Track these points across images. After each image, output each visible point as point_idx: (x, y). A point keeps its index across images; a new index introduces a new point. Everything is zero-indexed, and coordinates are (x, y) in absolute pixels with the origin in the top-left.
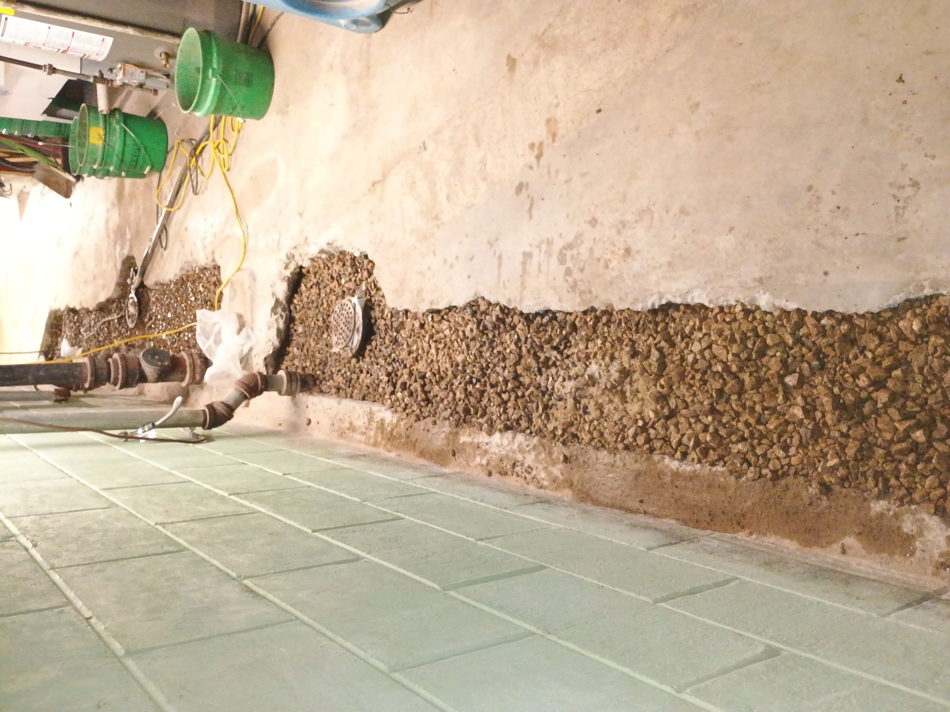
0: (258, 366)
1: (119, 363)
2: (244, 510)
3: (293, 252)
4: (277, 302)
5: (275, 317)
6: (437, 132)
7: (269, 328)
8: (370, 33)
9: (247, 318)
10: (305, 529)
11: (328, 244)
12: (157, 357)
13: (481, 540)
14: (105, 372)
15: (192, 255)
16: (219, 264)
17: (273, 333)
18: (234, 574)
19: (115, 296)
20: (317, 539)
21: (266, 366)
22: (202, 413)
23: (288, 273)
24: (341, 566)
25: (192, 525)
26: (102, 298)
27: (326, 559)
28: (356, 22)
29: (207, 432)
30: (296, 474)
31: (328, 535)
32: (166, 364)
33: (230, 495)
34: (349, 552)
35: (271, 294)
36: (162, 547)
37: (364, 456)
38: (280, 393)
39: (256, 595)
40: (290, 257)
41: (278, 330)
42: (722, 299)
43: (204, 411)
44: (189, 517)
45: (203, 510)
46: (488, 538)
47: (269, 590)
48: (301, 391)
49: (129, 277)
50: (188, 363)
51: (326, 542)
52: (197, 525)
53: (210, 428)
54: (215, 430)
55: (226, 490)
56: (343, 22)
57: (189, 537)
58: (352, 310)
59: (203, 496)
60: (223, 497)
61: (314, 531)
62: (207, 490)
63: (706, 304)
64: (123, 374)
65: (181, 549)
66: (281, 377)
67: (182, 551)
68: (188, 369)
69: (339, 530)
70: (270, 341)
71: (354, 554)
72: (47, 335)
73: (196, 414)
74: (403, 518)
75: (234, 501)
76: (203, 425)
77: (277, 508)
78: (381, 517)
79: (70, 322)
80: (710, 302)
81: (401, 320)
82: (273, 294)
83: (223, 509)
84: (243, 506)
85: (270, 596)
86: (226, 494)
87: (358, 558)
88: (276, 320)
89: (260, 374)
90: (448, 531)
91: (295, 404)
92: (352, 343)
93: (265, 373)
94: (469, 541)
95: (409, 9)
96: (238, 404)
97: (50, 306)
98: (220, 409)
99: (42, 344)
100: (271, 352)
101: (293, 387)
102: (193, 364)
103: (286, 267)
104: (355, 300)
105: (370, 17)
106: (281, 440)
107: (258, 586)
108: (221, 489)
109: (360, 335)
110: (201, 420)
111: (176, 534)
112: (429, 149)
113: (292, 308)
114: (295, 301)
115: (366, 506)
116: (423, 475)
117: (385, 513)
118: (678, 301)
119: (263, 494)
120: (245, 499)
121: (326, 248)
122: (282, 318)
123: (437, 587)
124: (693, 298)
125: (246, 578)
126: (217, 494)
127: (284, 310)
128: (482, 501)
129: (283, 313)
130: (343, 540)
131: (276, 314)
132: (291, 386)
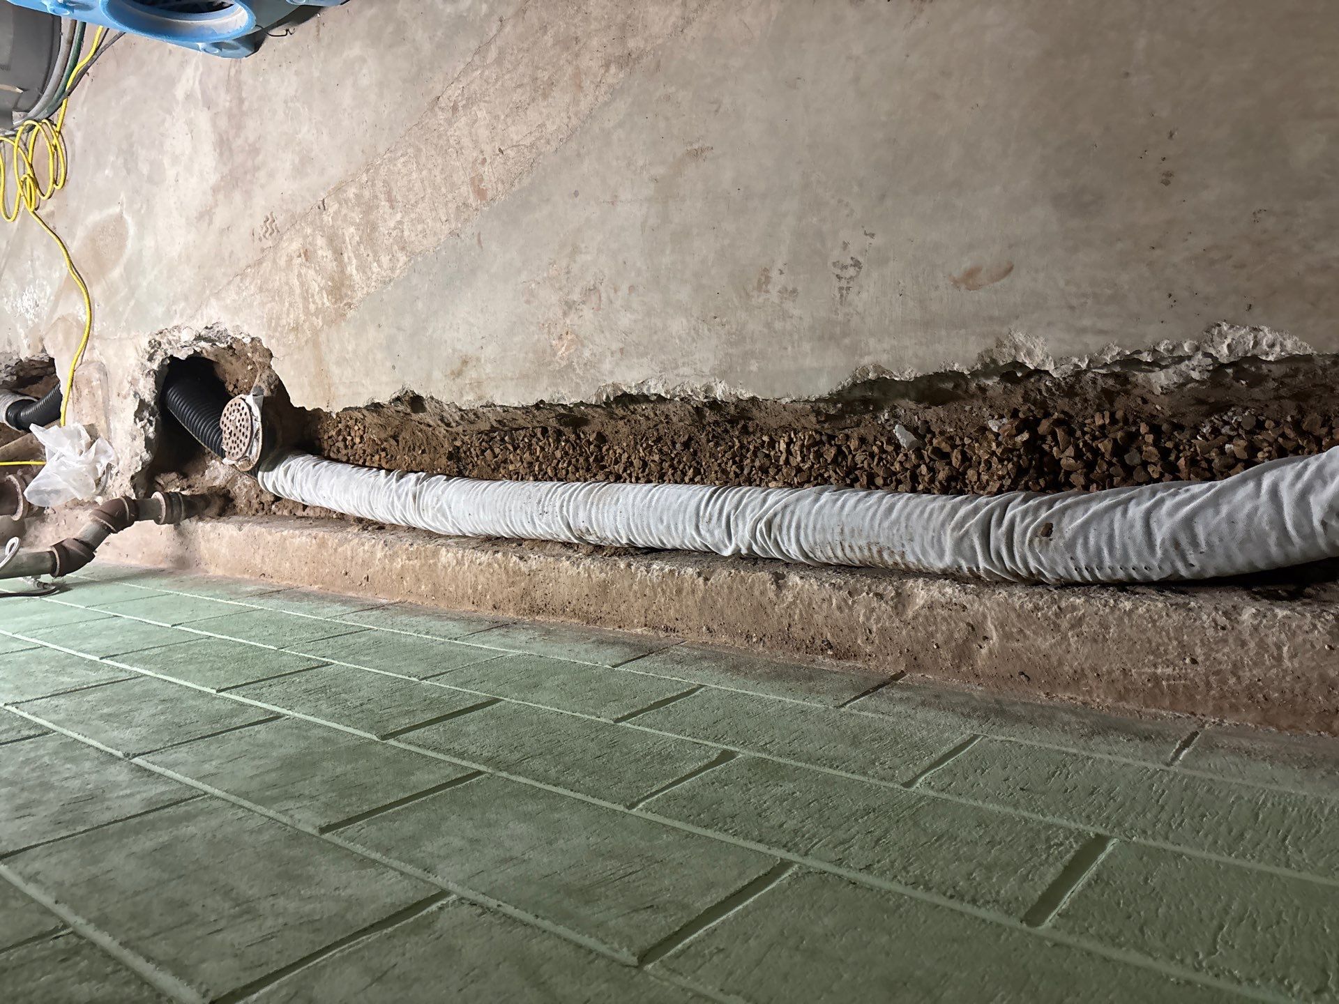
0: (121, 487)
2: (123, 676)
3: (158, 338)
4: (143, 404)
5: (140, 424)
6: (339, 189)
7: (134, 439)
9: (101, 426)
10: (208, 690)
11: (207, 328)
13: (425, 678)
16: (52, 356)
17: (140, 443)
18: (120, 754)
20: (225, 699)
21: (134, 487)
22: (48, 556)
23: (154, 366)
24: (257, 728)
25: (55, 701)
27: (237, 721)
29: (59, 579)
30: (189, 624)
31: (238, 694)
33: (101, 658)
34: (266, 711)
35: (131, 394)
36: (19, 731)
37: (278, 592)
38: (158, 522)
39: (151, 773)
41: (147, 439)
43: (51, 553)
44: (50, 691)
45: (67, 681)
46: (433, 676)
47: (168, 766)
48: (188, 517)
51: (236, 702)
52: (61, 701)
53: (62, 574)
54: (70, 576)
55: (96, 652)
56: (201, 45)
57: (55, 717)
58: (246, 410)
59: (64, 664)
60: (93, 663)
61: (219, 691)
62: (70, 656)
66: (158, 500)
67: (47, 733)
69: (252, 686)
70: (137, 455)
71: (272, 712)
73: (39, 557)
74: (332, 664)
75: (109, 666)
76: (52, 572)
77: (167, 666)
78: (306, 665)
80: (667, 392)
82: (136, 394)
83: (93, 677)
84: (122, 670)
85: (169, 773)
86: (97, 659)
87: (278, 716)
88: (143, 427)
89: (127, 498)
90: (387, 673)
91: (181, 533)
92: (250, 453)
93: (134, 497)
94: (412, 682)
95: (287, 30)
96: (99, 538)
98: (74, 548)
100: (140, 469)
101: (175, 512)
103: (151, 359)
104: (250, 399)
105: (237, 40)
106: (165, 581)
107: (153, 763)
108: (88, 653)
109: (260, 443)
110: (48, 564)
111: (34, 714)
112: (331, 210)
115: (284, 654)
116: (354, 609)
117: (309, 659)
118: (634, 392)
119: (146, 652)
120: (123, 661)
121: (203, 333)
122: (151, 425)
123: (375, 738)
124: (648, 389)
125: (135, 756)
126: (84, 659)
127: (153, 414)
128: (427, 633)
129: (151, 418)
130: (259, 697)
131: (141, 420)
132: (172, 511)
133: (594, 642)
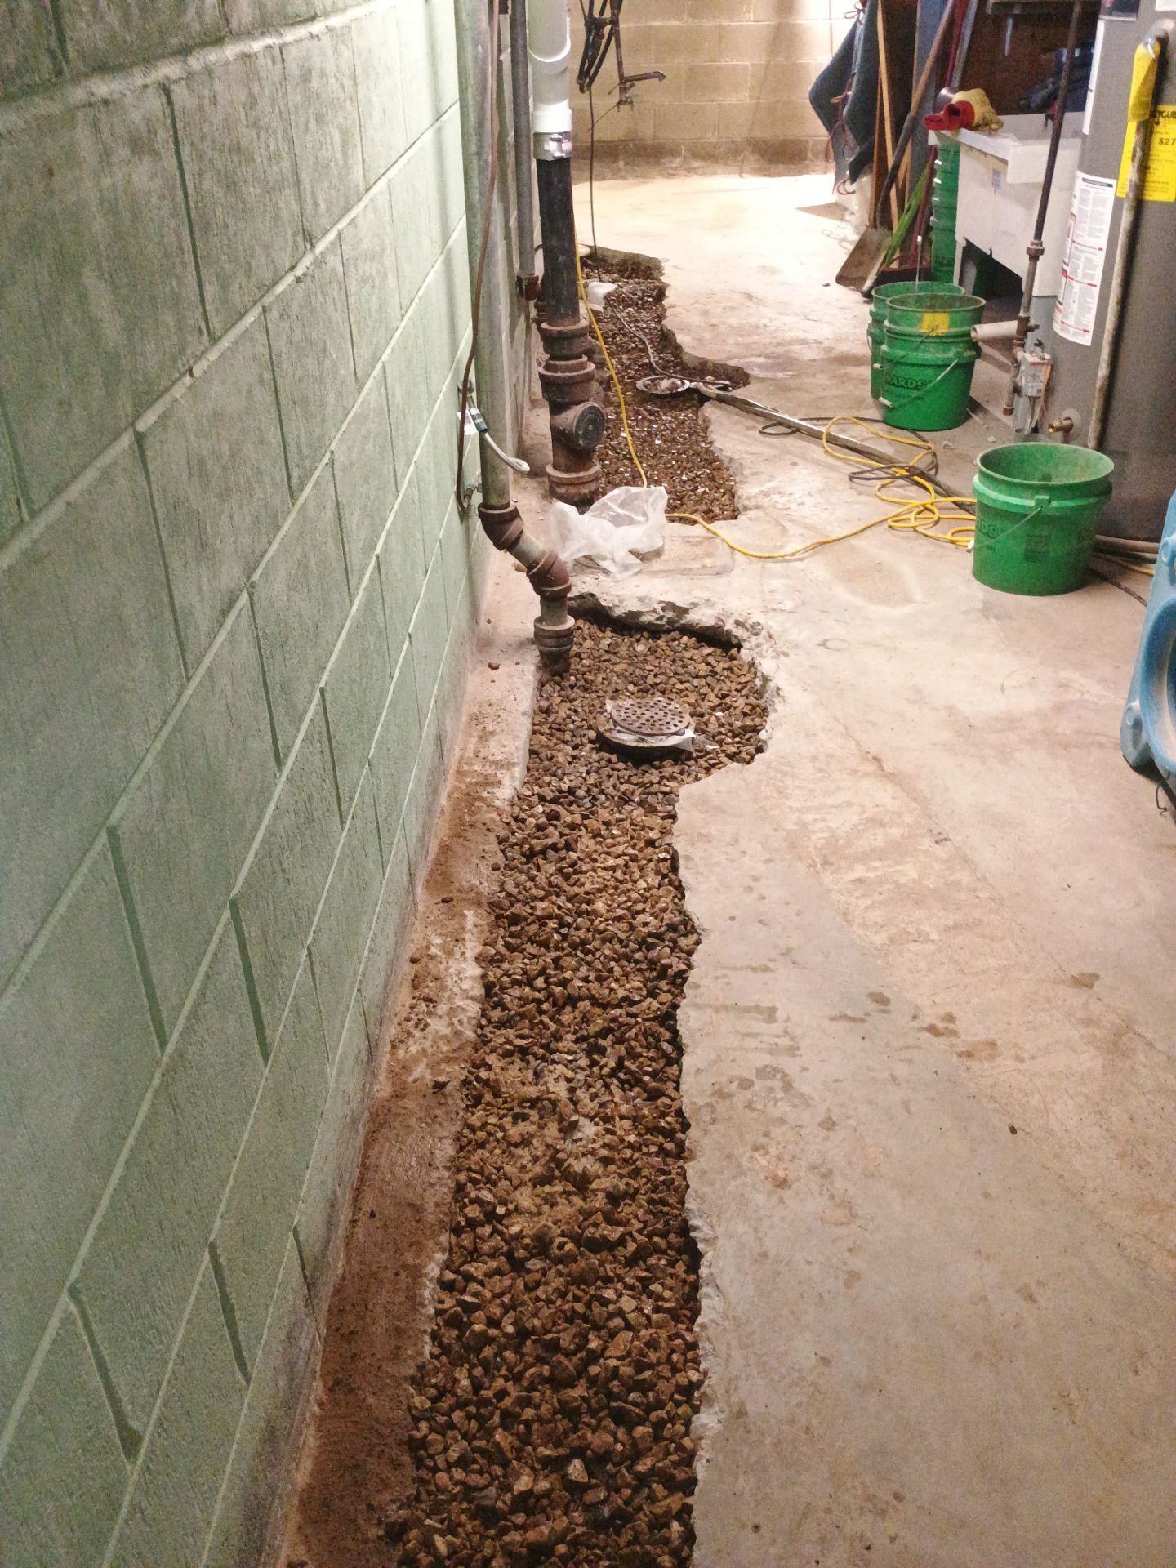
0: (581, 584)
1: (581, 372)
2: (353, 581)
3: (764, 633)
4: (684, 611)
5: (658, 608)
6: (966, 861)
7: (641, 600)
8: (1123, 747)
9: (657, 565)
10: (325, 677)
11: (778, 689)
12: (590, 428)
13: (309, 955)
14: (565, 352)
15: (753, 474)
16: (742, 518)
17: (634, 606)
18: (255, 577)
19: (685, 358)
20: (310, 699)
21: (581, 597)
22: (504, 502)
23: (729, 626)
24: (268, 738)
25: (331, 505)
26: (680, 338)
27: (280, 713)
28: (1137, 725)
29: (475, 511)
30: (410, 651)
31: (316, 713)
32: (581, 442)
33: (378, 557)
34: (289, 748)
35: (696, 601)
36: (297, 466)
37: (442, 756)
38: (539, 620)
39: (225, 614)
40: (755, 630)
41: (639, 614)
42: (708, 1346)
43: (508, 505)
44: (344, 501)
45: (353, 520)
46: (311, 963)
47: (231, 632)
48: (542, 654)
49: (717, 378)
50: (582, 474)
51: (306, 711)
52: (330, 513)
53: (481, 515)
54: (477, 523)
55: (385, 550)
56: (1136, 704)
57: (311, 505)
58: (674, 729)
59: (374, 517)
60: (373, 547)
61: (322, 691)
62: (384, 521)
63: (699, 1320)
64: (565, 378)
65: (293, 496)
66: (564, 622)
67: (292, 496)
68: (574, 475)
69: (324, 730)
70: (621, 601)
71: (286, 756)
72: (621, 257)
73: (503, 492)
74: (342, 829)
75: (368, 564)
76: (484, 505)
77: (359, 628)
78: (344, 796)
79: (643, 291)
80: (703, 1327)
81: (660, 807)
82: (695, 605)
83: (355, 548)
84: (361, 578)
85: (222, 635)
86: (378, 551)
87: (280, 763)
88: (654, 611)
89: (569, 589)
90: (322, 901)
91: (521, 645)
92: (619, 732)
93: (569, 595)
94: (307, 937)
95: (1165, 809)
96: (520, 556)
97: (667, 260)
98: (512, 529)
99: (608, 250)
100: (603, 603)
101: (548, 641)
102: (581, 483)
103: (738, 623)
104: (689, 734)
105: (1147, 749)
106: (464, 624)
107: (239, 615)
108: (386, 543)
109: (634, 744)
110: (494, 501)
111: (317, 483)
112: (937, 848)
113: (675, 634)
114: (685, 639)
115: (362, 767)
116: (411, 852)
117: (351, 799)
118: (704, 1271)
119: (380, 606)
120: (371, 580)
121: (772, 685)
122: (657, 619)
123: (235, 891)
124: (708, 1296)
125: (251, 595)
126: (378, 537)
127: (670, 621)
128: (371, 951)
129: (665, 620)
130: (308, 739)
131: (663, 609)
132: (550, 637)
133: (334, 1192)
